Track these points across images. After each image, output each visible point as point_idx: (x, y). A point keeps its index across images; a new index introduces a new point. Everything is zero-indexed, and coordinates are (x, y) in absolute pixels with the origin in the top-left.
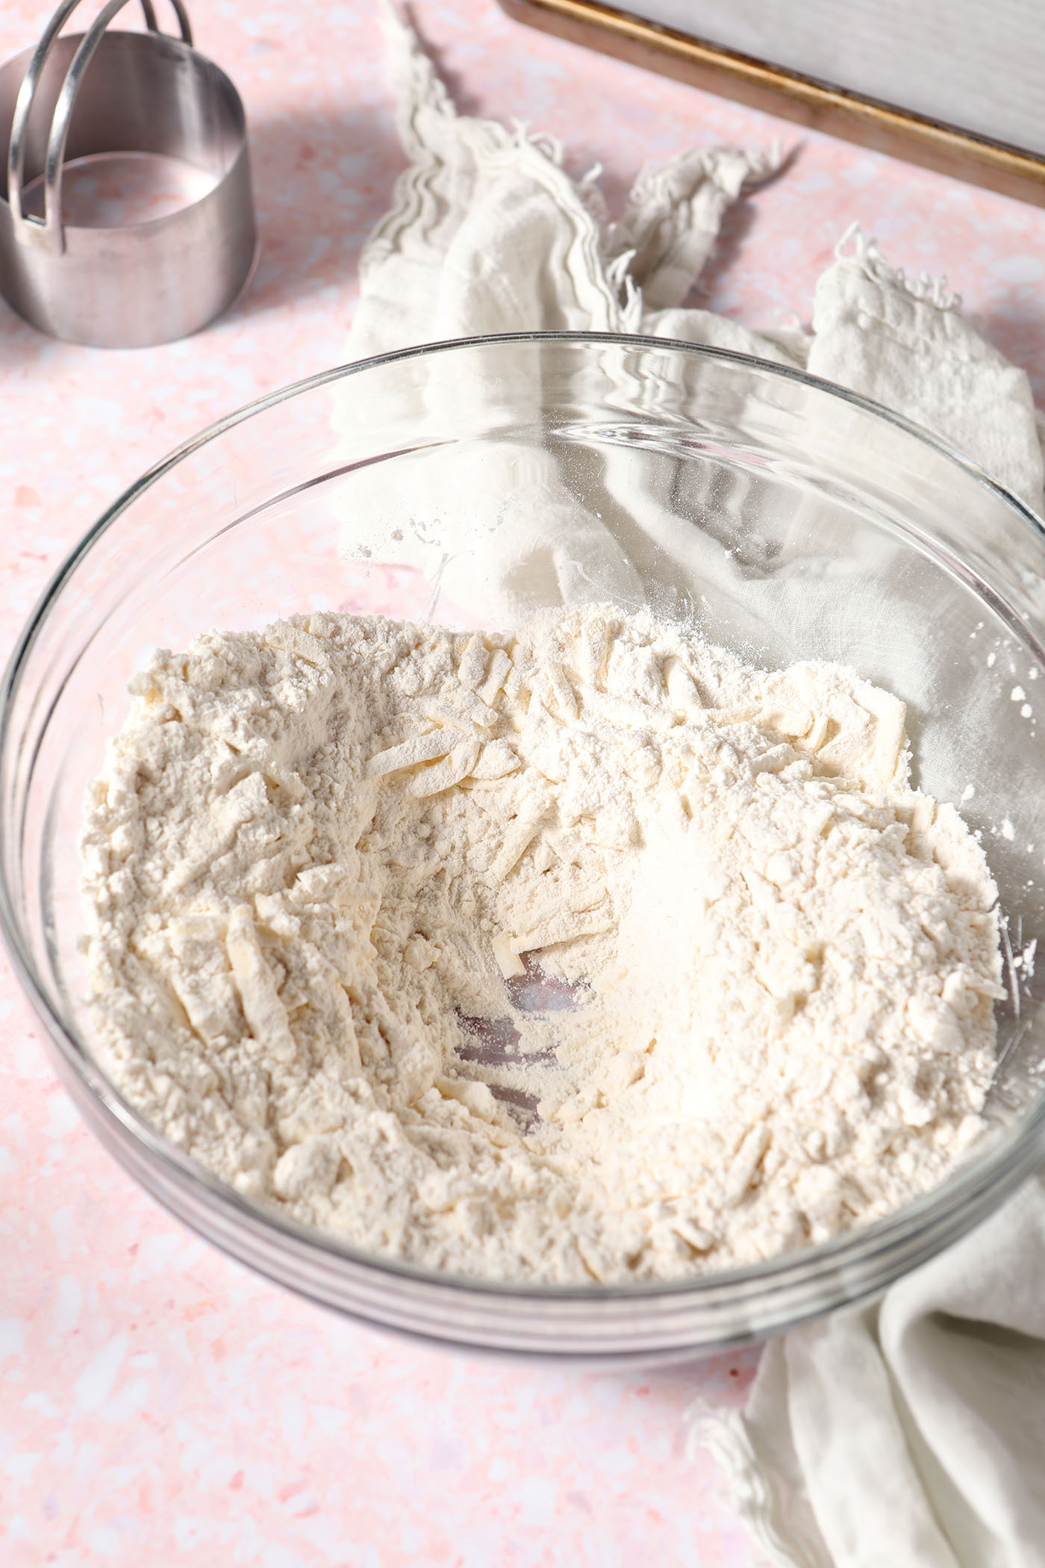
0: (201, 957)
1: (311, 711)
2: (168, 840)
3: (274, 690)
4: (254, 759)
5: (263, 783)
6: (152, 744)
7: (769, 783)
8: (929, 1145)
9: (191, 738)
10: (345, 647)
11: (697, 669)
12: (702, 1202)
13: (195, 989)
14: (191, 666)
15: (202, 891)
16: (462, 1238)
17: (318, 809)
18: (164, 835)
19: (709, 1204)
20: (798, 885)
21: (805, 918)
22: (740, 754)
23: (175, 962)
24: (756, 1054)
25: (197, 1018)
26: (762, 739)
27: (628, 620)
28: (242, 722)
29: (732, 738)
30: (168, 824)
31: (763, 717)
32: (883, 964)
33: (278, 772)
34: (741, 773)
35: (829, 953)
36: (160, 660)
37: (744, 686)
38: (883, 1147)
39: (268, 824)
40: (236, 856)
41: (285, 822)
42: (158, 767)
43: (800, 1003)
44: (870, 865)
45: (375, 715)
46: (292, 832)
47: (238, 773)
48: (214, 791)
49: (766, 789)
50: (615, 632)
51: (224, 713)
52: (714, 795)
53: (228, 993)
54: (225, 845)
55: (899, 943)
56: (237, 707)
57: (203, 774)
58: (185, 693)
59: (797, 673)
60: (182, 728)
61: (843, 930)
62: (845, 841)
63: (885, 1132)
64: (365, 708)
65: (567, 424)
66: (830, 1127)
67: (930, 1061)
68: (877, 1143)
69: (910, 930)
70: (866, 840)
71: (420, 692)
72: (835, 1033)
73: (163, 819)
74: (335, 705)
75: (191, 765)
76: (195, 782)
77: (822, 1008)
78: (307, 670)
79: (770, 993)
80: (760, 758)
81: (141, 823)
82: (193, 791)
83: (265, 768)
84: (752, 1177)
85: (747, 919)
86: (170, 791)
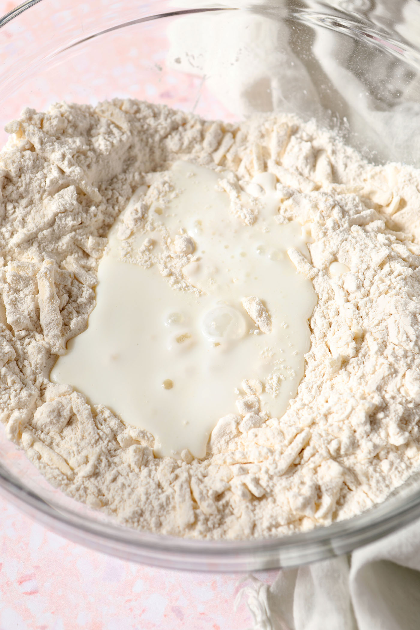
0: (20, 286)
1: (113, 154)
2: (17, 217)
3: (93, 140)
4: (72, 178)
5: (75, 192)
6: (14, 162)
7: (357, 232)
8: (401, 457)
9: (38, 162)
10: (142, 121)
11: (335, 159)
12: (263, 470)
13: (14, 303)
14: (45, 121)
15: (31, 247)
16: (129, 466)
17: (107, 210)
18: (15, 213)
19: (267, 472)
20: (359, 294)
21: (359, 314)
22: (344, 212)
23: (7, 285)
24: (315, 387)
25: (10, 320)
26: (360, 205)
27: (302, 125)
28: (69, 156)
29: (343, 203)
30: (18, 208)
31: (365, 191)
32: (396, 348)
33: (86, 187)
34: (343, 223)
35: (367, 336)
36: (27, 114)
37: (358, 172)
38: (373, 455)
39: (75, 215)
40: (54, 230)
41: (85, 216)
42: (17, 175)
43: (345, 363)
44: (402, 289)
45: (153, 160)
46: (89, 221)
47: (62, 184)
48: (46, 193)
49: (355, 234)
50: (294, 131)
51: (59, 150)
52: (325, 234)
53: (32, 307)
54: (48, 224)
55: (408, 337)
56: (67, 147)
57: (41, 182)
58: (37, 135)
59: (389, 168)
60: (33, 156)
61: (378, 325)
62: (391, 272)
63: (375, 446)
64: (148, 156)
65: (303, 11)
66: (345, 439)
67: (412, 408)
68: (370, 453)
69: (415, 331)
70: (403, 274)
71: (180, 150)
72: (360, 384)
73: (16, 204)
74: (129, 152)
75: (35, 177)
76: (36, 187)
77: (356, 368)
78: (115, 131)
79: (331, 353)
80: (356, 216)
81: (3, 205)
82: (35, 192)
83: (78, 184)
84: (295, 460)
85: (329, 307)
86: (22, 189)
